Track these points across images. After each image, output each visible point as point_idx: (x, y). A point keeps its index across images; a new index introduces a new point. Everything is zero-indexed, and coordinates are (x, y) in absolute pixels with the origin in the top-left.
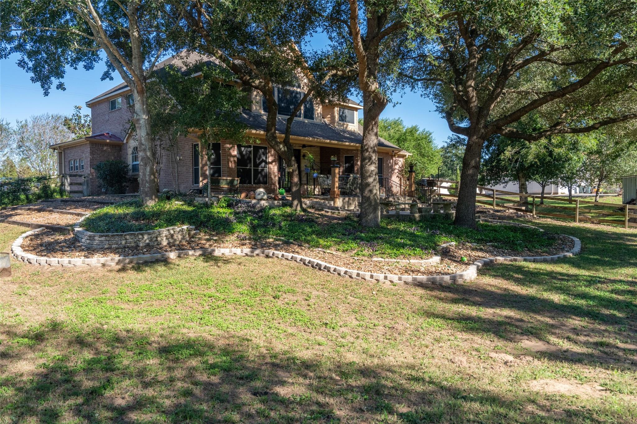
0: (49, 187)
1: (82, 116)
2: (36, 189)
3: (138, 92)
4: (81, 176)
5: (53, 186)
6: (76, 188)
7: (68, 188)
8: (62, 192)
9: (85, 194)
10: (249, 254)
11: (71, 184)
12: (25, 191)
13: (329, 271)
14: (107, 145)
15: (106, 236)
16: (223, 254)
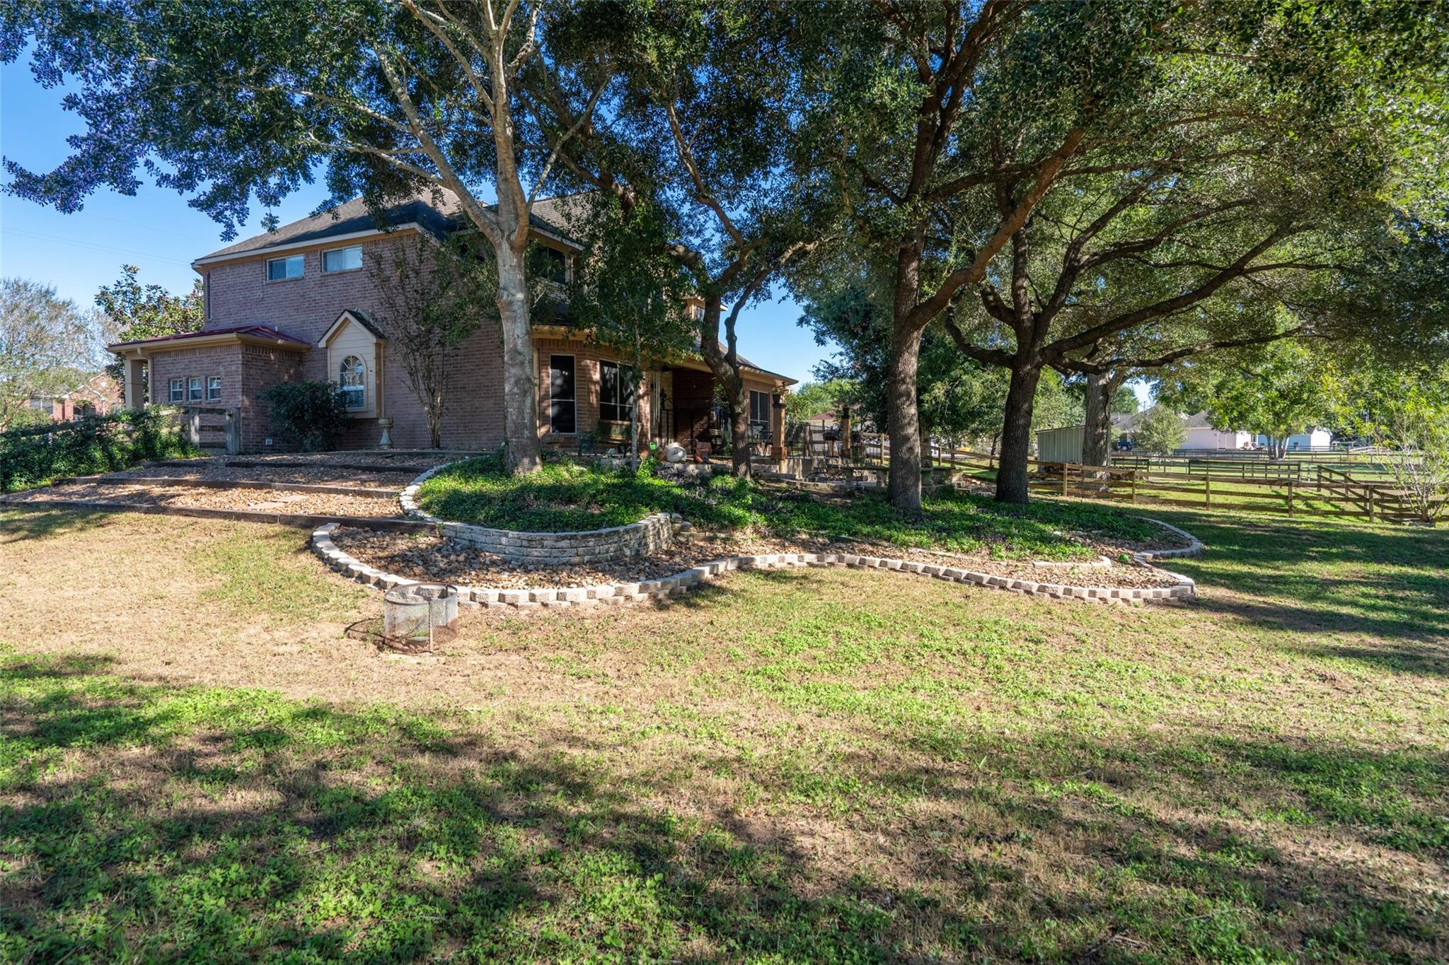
0: (157, 434)
1: (144, 288)
2: (127, 439)
3: (512, 248)
4: (221, 412)
5: (164, 431)
6: (210, 437)
7: (195, 438)
8: (184, 444)
9: (231, 448)
10: (815, 562)
11: (201, 429)
12: (105, 443)
13: (1003, 588)
14: (275, 349)
15: (572, 538)
16: (770, 565)
